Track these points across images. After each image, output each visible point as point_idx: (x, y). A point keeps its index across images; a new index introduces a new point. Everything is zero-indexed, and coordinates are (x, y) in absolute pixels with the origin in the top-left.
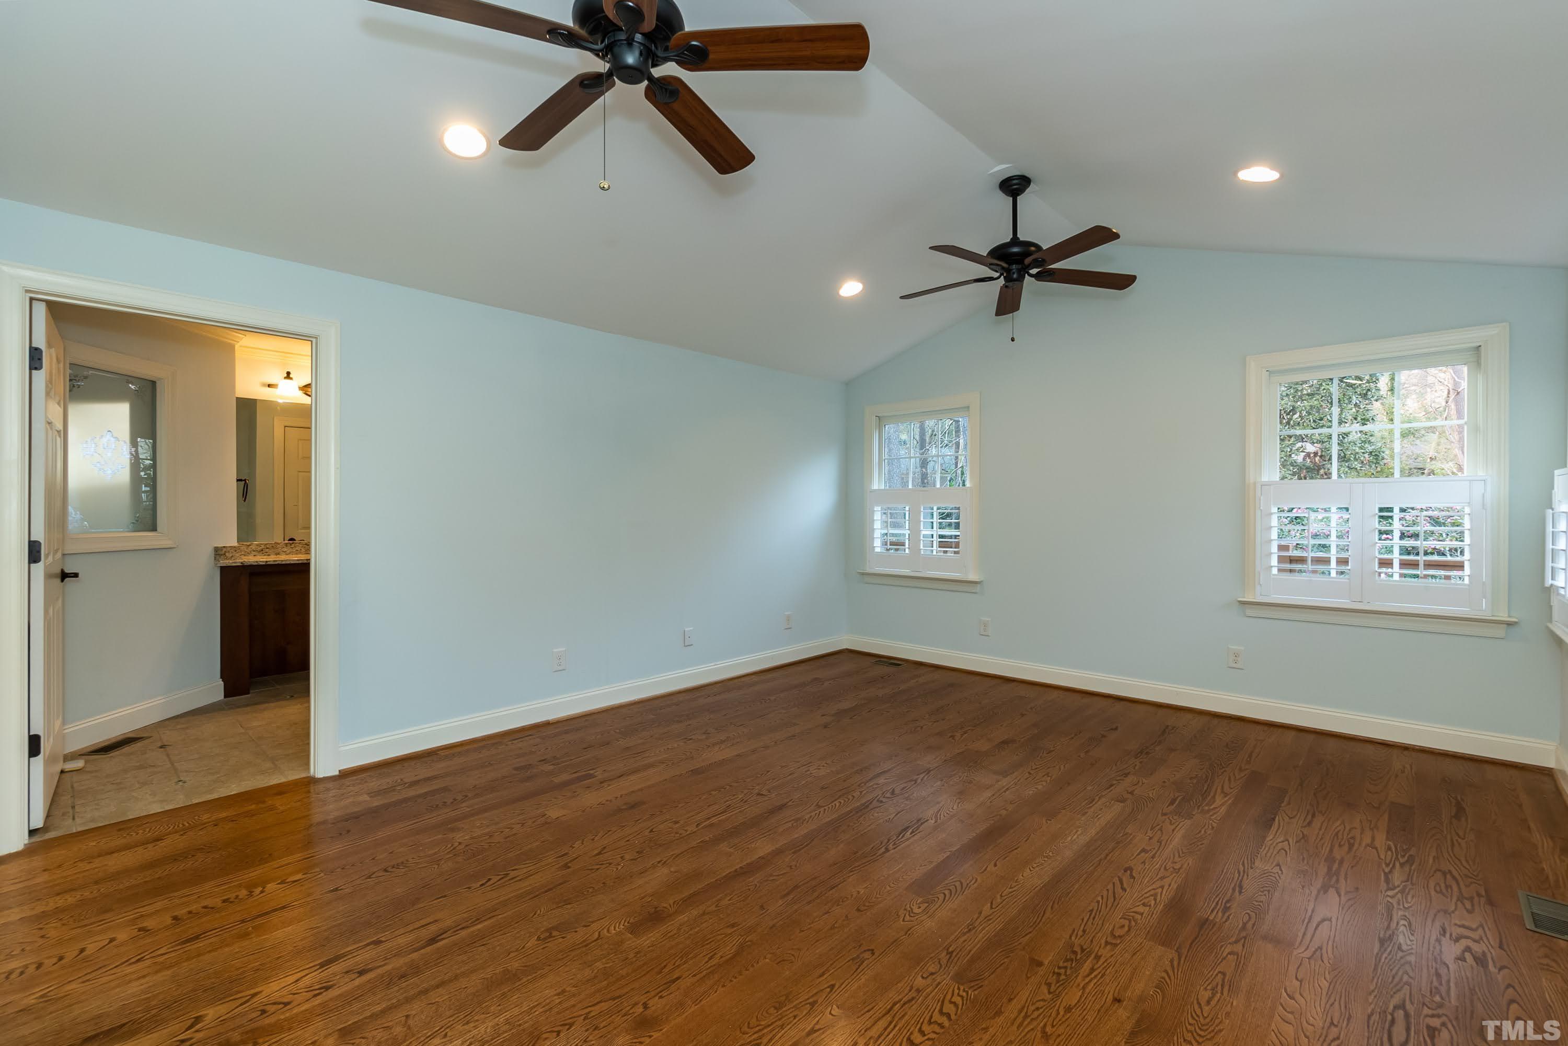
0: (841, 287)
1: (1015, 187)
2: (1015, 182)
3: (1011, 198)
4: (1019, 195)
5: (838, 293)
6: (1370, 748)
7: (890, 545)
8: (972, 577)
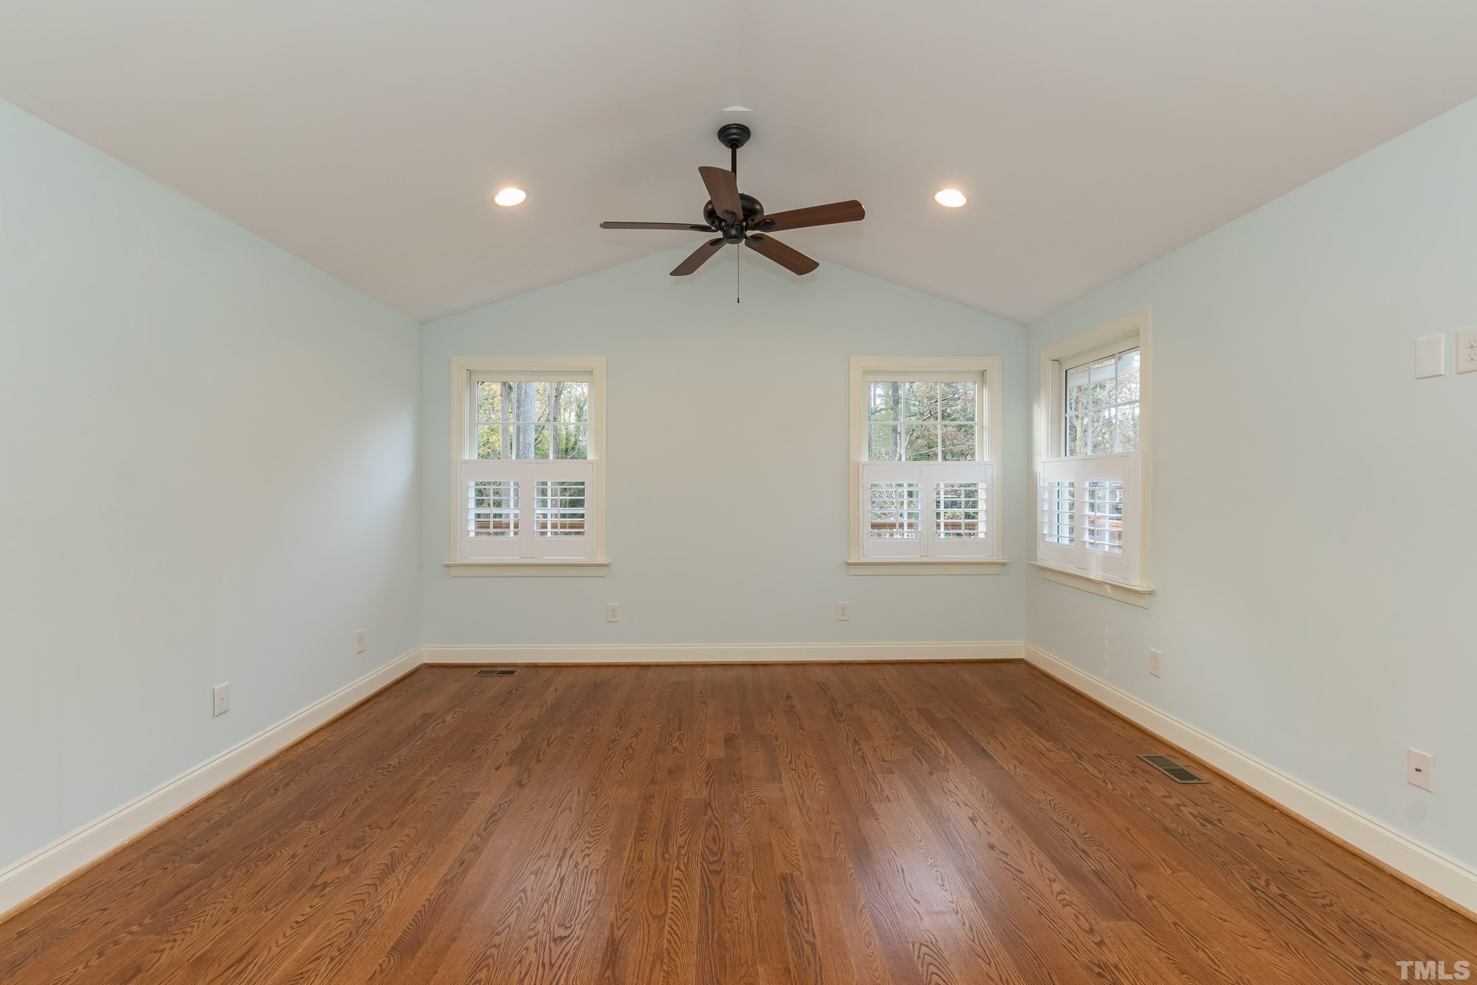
0: (497, 193)
1: (734, 136)
2: (734, 131)
3: (731, 150)
4: (737, 147)
5: (493, 200)
6: (940, 669)
7: (494, 527)
8: (601, 560)
